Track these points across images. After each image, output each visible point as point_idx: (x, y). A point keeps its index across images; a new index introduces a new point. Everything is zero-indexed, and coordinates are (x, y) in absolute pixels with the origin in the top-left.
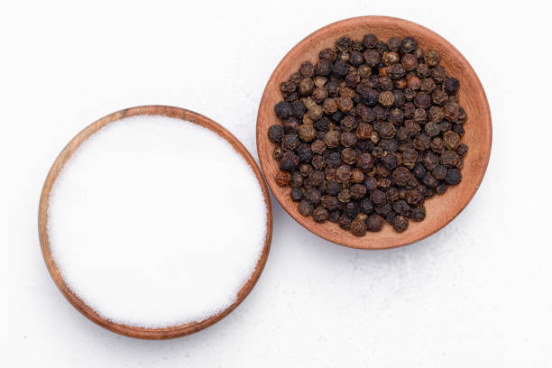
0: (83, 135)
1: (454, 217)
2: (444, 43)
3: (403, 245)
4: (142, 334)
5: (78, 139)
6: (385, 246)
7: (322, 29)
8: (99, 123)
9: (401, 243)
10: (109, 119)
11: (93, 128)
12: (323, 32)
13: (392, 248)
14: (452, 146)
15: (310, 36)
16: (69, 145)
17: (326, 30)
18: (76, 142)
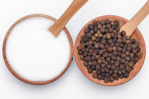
0: (45, 16)
1: (119, 85)
2: (141, 37)
3: (102, 85)
4: (9, 67)
5: (43, 15)
6: (97, 83)
7: (111, 15)
8: (51, 17)
9: (101, 84)
10: (54, 19)
11: (48, 17)
12: (111, 16)
13: (98, 84)
14: (130, 66)
15: (107, 16)
16: (40, 14)
17: (112, 17)
18: (42, 15)
